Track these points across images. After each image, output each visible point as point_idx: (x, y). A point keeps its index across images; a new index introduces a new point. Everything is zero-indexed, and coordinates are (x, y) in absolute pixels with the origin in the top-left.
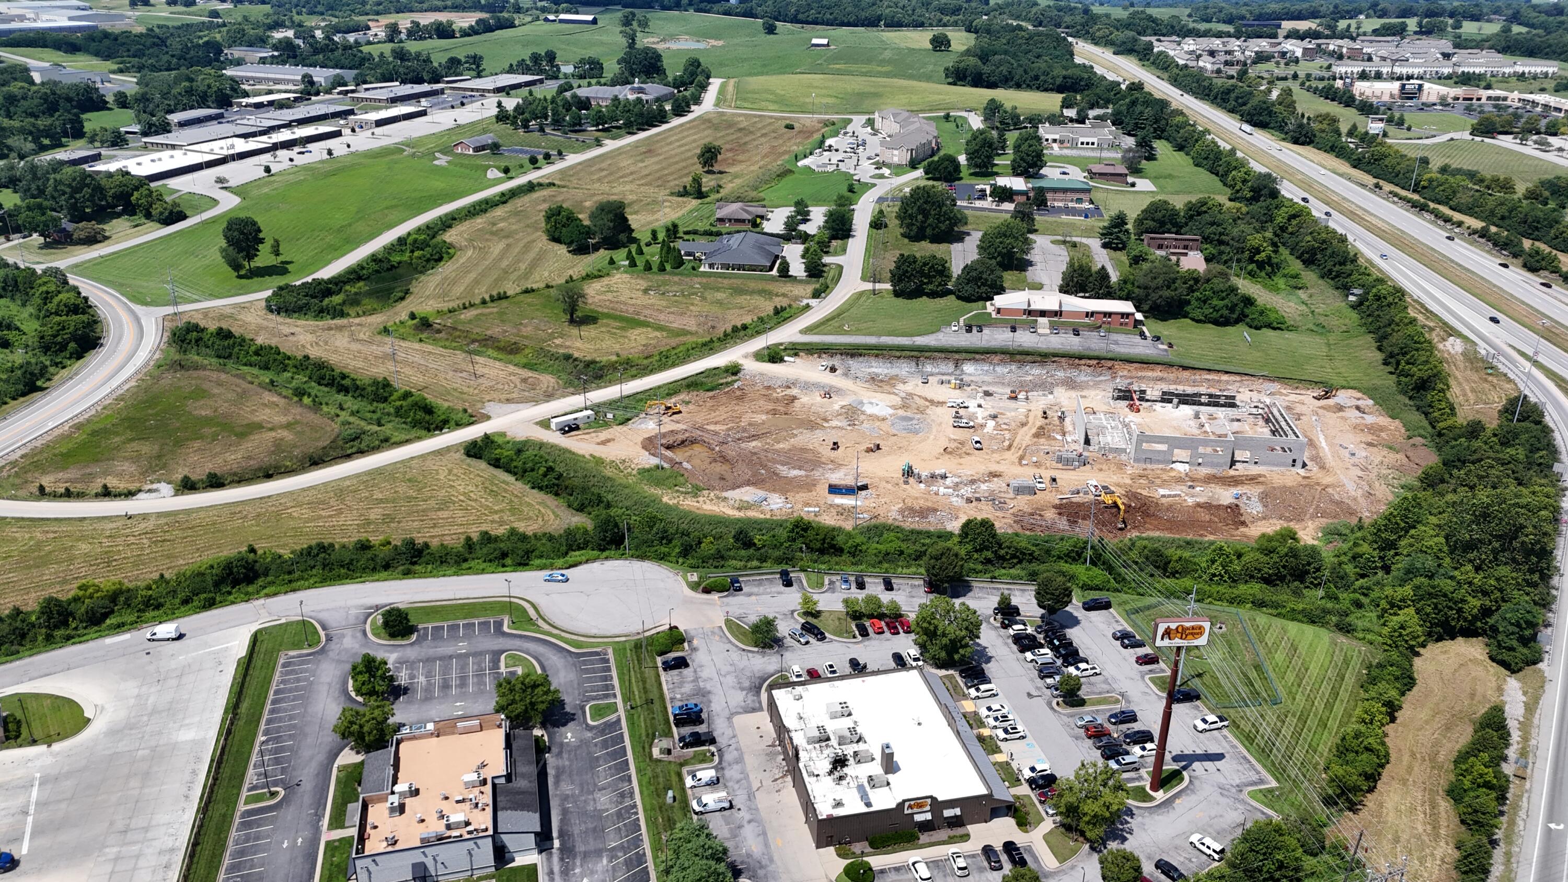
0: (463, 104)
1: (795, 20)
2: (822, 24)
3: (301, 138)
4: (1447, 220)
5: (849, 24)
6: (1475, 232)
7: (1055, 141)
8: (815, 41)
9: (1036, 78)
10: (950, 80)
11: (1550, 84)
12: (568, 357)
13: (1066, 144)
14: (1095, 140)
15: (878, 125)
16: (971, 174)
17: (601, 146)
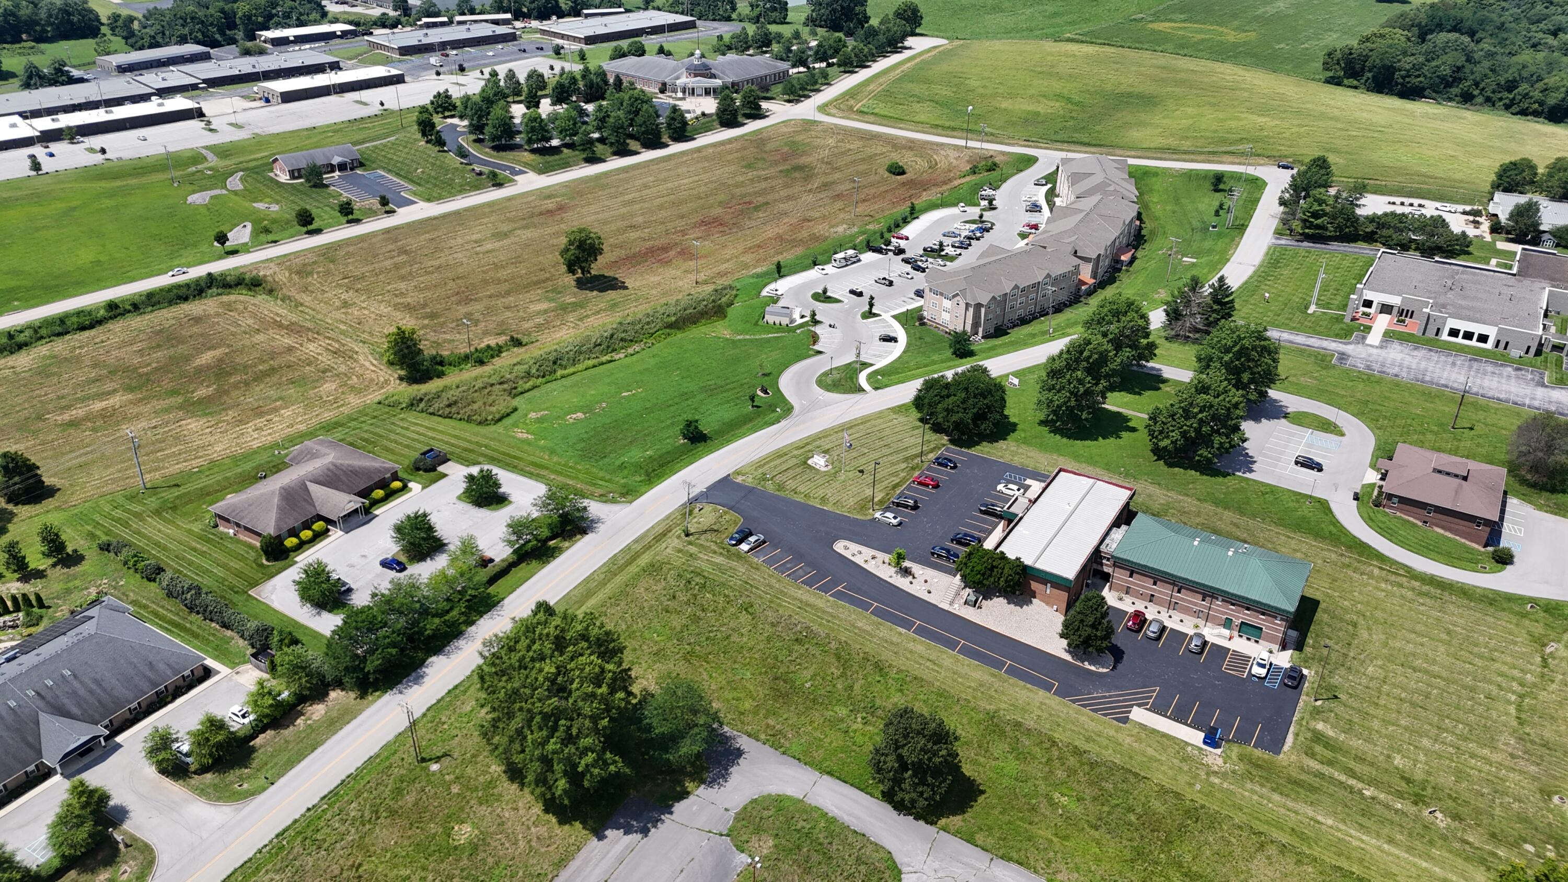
3: (69, 128)
7: (1386, 309)
9: (1511, 86)
10: (1330, 74)
13: (1413, 326)
14: (1492, 332)
16: (1043, 423)
17: (499, 185)
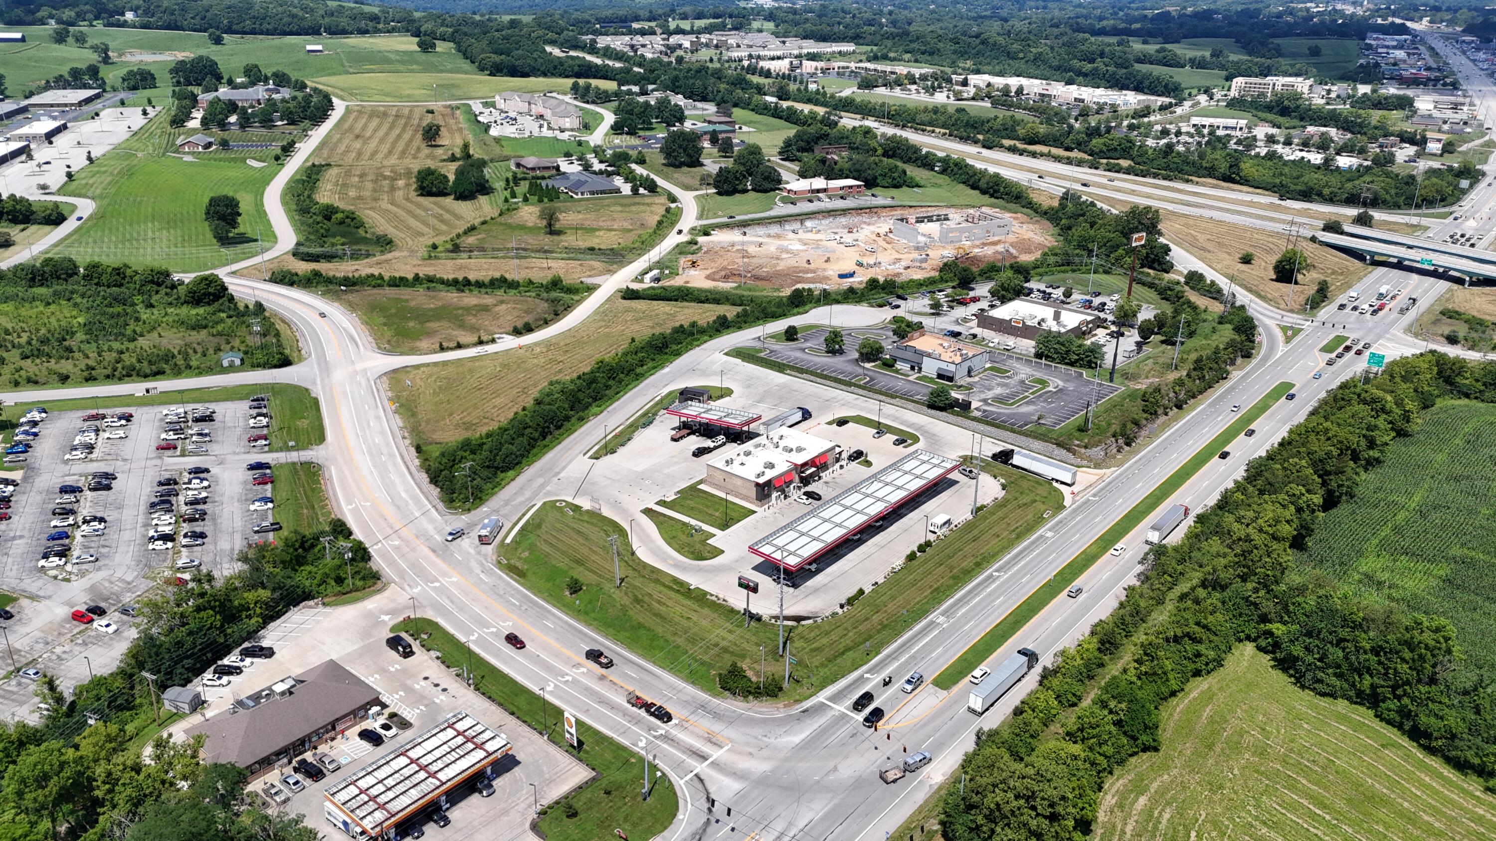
0: (97, 114)
1: (230, 31)
2: (262, 33)
4: (923, 130)
5: (291, 33)
6: (944, 134)
8: (309, 47)
10: (487, 72)
11: (864, 57)
12: (592, 249)
15: (501, 104)
17: (307, 136)
